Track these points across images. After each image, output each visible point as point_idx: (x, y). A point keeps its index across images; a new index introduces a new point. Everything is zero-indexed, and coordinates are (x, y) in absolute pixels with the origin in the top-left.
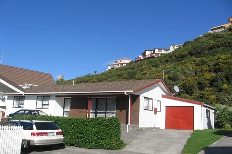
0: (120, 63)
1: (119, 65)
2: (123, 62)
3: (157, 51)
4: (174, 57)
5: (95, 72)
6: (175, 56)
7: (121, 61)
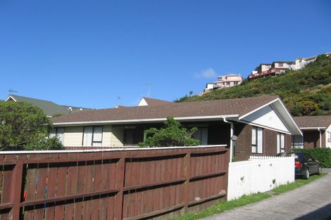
0: (225, 80)
1: (224, 83)
2: (229, 79)
3: (277, 65)
4: (311, 79)
5: (191, 93)
6: (313, 77)
7: (226, 78)
